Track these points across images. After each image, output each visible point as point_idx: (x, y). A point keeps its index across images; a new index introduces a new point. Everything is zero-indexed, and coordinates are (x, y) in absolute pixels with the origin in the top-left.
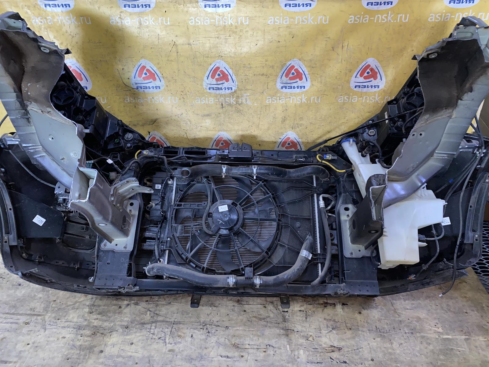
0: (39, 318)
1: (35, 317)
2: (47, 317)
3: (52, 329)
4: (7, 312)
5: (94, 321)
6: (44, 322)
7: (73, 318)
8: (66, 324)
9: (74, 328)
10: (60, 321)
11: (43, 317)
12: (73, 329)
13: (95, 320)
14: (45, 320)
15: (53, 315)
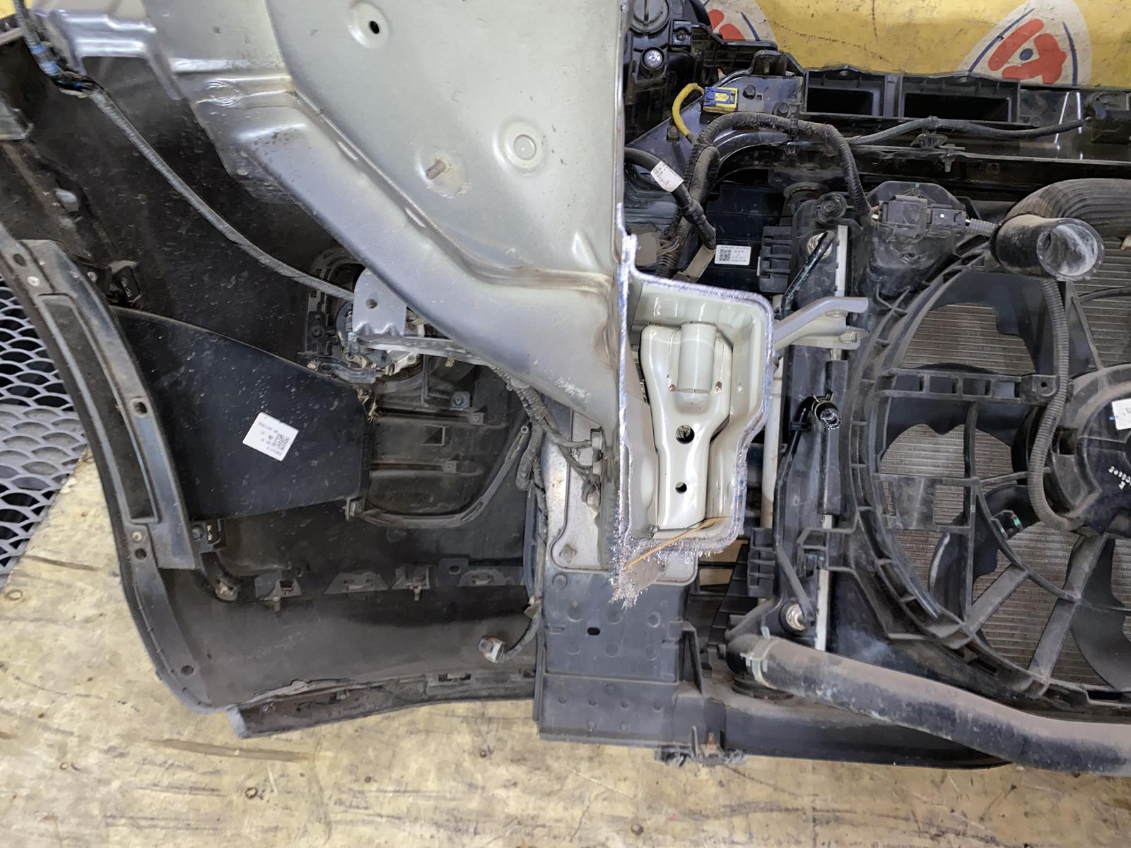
0: (294, 768)
1: (278, 764)
2: (322, 767)
3: (352, 822)
4: (167, 736)
5: (502, 793)
6: (315, 790)
7: (422, 774)
8: (405, 802)
9: (438, 825)
10: (373, 786)
11: (305, 763)
12: (433, 831)
13: (505, 786)
14: (318, 782)
15: (345, 759)
